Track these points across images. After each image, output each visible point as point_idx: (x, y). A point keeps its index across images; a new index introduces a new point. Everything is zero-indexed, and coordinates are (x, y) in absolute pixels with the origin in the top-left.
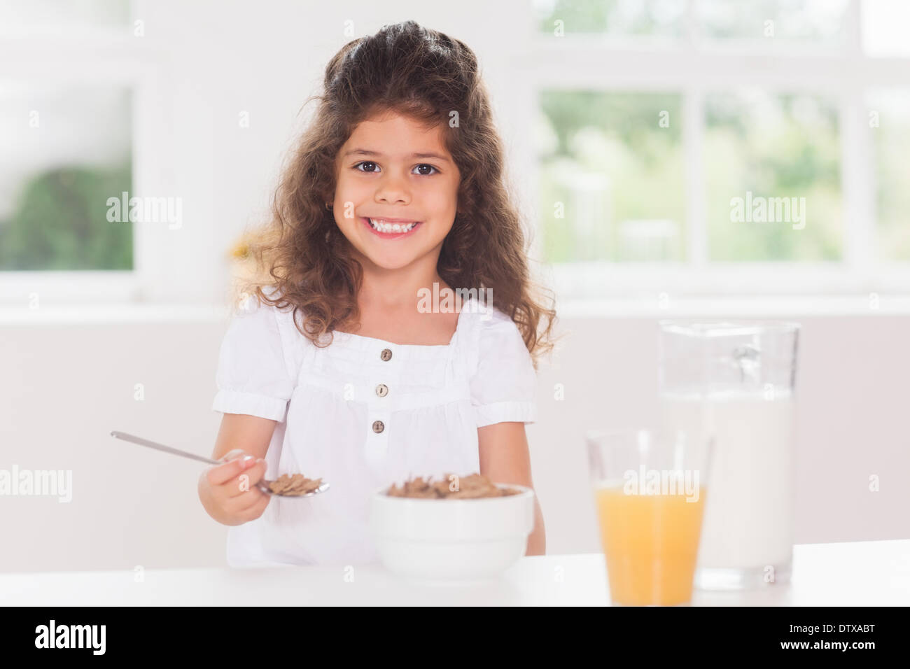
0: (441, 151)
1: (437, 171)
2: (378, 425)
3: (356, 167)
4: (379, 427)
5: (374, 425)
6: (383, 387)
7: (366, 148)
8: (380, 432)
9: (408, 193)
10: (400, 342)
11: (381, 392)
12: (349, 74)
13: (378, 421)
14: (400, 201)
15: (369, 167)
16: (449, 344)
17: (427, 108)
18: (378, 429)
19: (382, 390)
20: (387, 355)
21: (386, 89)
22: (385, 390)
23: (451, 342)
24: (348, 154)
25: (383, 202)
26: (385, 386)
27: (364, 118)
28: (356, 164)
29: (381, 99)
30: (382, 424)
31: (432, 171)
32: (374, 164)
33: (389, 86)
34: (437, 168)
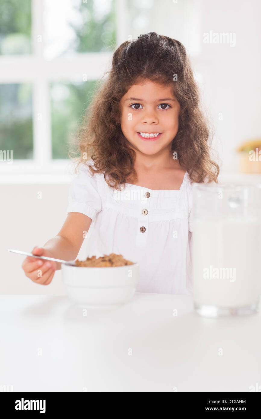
0: (171, 97)
1: (170, 107)
2: (142, 229)
3: (131, 106)
4: (143, 230)
5: (141, 228)
6: (146, 211)
7: (135, 97)
8: (144, 232)
9: (156, 118)
10: (153, 188)
11: (144, 213)
12: (126, 62)
13: (143, 227)
14: (153, 123)
15: (137, 106)
16: (179, 189)
17: (164, 78)
18: (142, 230)
19: (145, 212)
20: (148, 195)
21: (144, 69)
22: (146, 212)
23: (180, 189)
24: (127, 100)
25: (145, 123)
26: (146, 210)
27: (134, 84)
28: (131, 105)
29: (142, 75)
30: (145, 228)
31: (168, 107)
32: (139, 105)
33: (145, 67)
34: (170, 105)
